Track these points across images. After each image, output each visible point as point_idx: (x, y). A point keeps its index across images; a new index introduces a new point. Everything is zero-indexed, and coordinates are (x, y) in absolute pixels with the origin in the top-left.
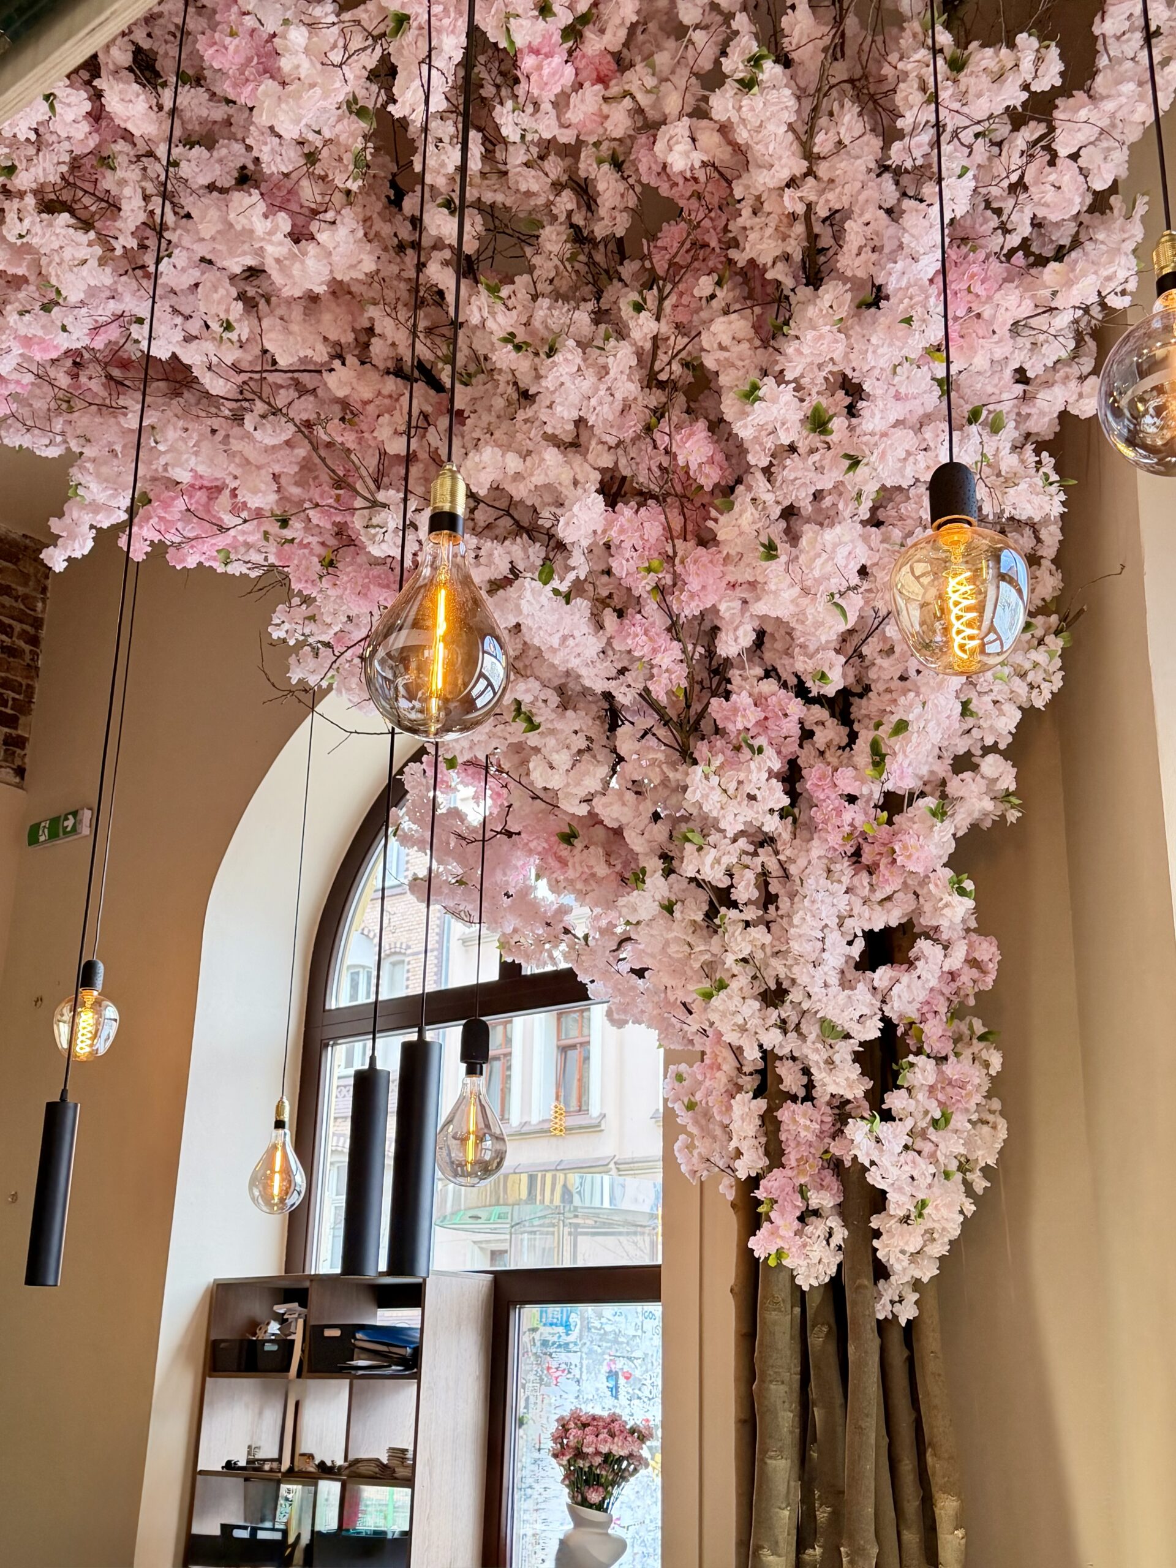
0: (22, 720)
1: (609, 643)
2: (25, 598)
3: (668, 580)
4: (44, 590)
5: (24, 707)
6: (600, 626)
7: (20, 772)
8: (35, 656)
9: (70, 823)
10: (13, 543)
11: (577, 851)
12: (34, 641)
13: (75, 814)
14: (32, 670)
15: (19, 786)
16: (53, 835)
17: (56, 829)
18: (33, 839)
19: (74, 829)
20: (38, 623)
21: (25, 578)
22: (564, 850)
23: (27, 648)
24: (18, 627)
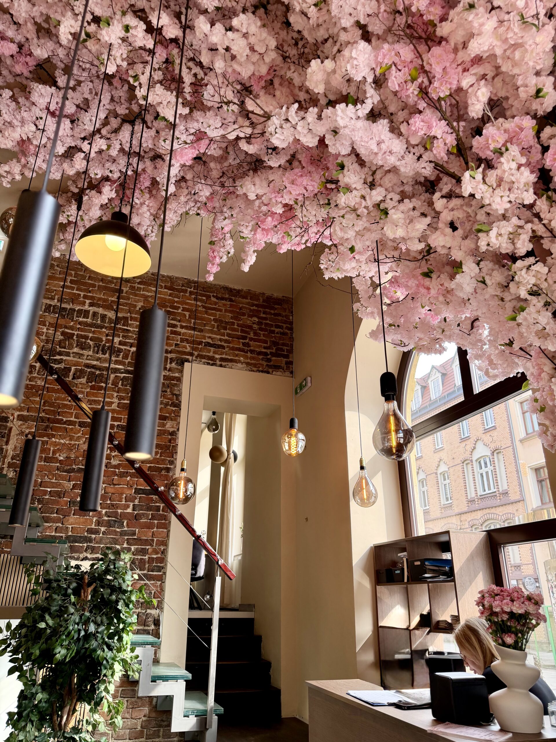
0: (291, 355)
1: (407, 142)
2: (286, 316)
3: (426, 82)
4: (292, 312)
5: (291, 351)
6: (400, 134)
7: (292, 373)
8: (292, 334)
9: (304, 383)
10: (279, 299)
11: (433, 280)
12: (291, 329)
13: (305, 380)
14: (292, 339)
15: (292, 377)
16: (301, 389)
17: (301, 387)
18: (296, 393)
19: (306, 385)
20: (291, 323)
21: (285, 310)
22: (427, 282)
23: (289, 332)
24: (285, 326)
